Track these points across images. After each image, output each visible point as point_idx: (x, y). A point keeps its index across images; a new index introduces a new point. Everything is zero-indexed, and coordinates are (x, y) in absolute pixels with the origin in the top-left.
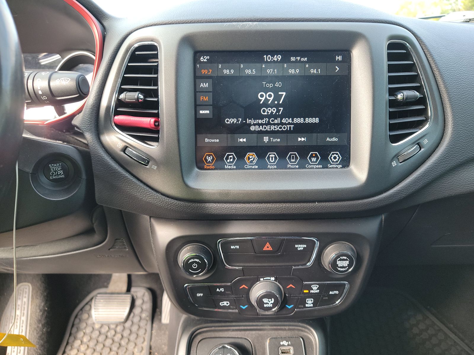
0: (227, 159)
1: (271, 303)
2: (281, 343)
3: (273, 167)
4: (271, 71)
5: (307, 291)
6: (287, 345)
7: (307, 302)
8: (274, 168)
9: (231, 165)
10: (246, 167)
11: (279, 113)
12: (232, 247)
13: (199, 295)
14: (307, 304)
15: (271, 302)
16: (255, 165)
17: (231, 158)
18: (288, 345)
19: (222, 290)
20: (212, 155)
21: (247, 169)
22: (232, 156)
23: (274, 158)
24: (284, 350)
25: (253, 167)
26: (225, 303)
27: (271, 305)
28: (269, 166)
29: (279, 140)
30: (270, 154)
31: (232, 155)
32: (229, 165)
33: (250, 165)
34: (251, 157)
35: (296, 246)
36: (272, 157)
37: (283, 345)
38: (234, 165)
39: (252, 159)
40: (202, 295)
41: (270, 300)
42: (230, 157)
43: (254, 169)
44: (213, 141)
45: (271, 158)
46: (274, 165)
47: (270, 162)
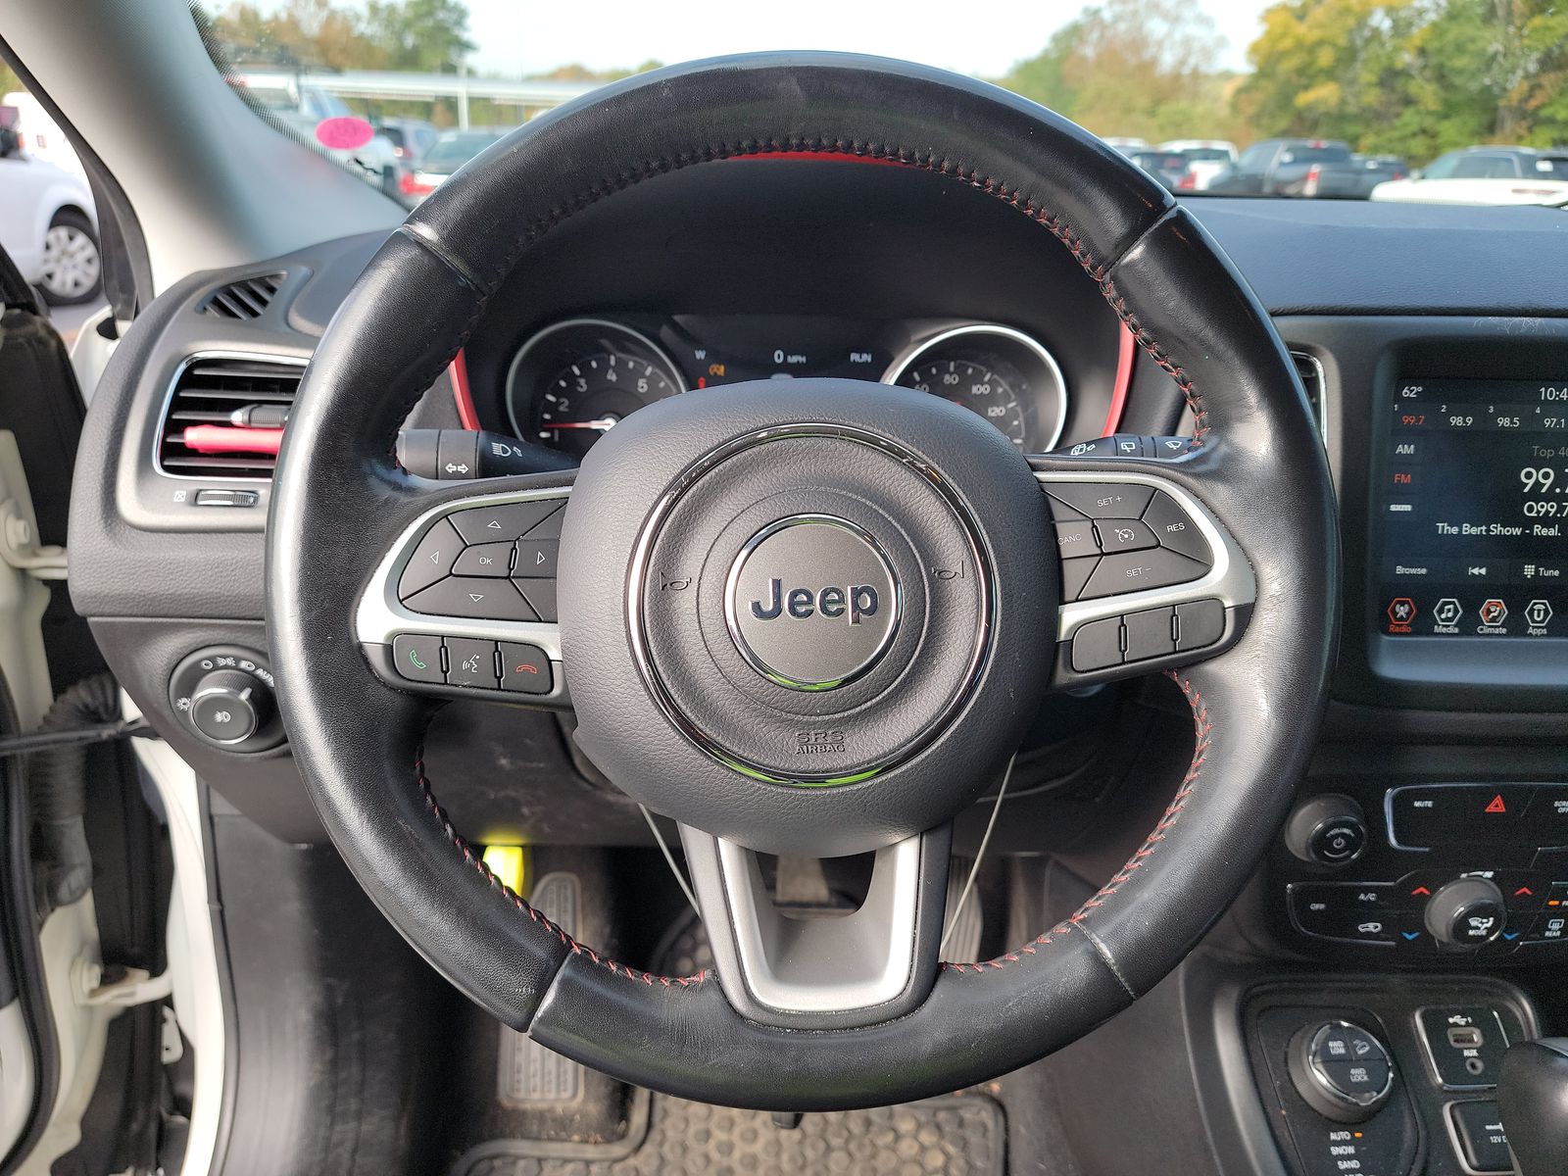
0: (1440, 611)
1: (1486, 928)
2: (1451, 1020)
3: (1539, 632)
4: (1552, 422)
5: (1557, 903)
6: (1463, 1023)
7: (1549, 927)
8: (1543, 635)
9: (1449, 626)
10: (1482, 629)
11: (1562, 514)
12: (1417, 804)
13: (1315, 907)
14: (1550, 930)
15: (1485, 925)
16: (1502, 626)
17: (1449, 610)
18: (1468, 1024)
19: (1372, 897)
20: (1408, 602)
21: (1483, 635)
22: (1451, 606)
23: (1542, 612)
24: (1460, 1035)
25: (1497, 631)
26: (1372, 927)
27: (1484, 933)
28: (1530, 631)
29: (1557, 573)
30: (1535, 604)
31: (1453, 603)
32: (1444, 626)
33: (1490, 626)
34: (1492, 609)
35: (1557, 804)
36: (1539, 611)
37: (1456, 1025)
38: (1455, 626)
39: (1495, 614)
40: (1322, 906)
41: (1485, 920)
42: (1447, 607)
43: (1499, 635)
44: (1413, 571)
45: (1536, 612)
46: (1543, 628)
47: (1534, 621)
